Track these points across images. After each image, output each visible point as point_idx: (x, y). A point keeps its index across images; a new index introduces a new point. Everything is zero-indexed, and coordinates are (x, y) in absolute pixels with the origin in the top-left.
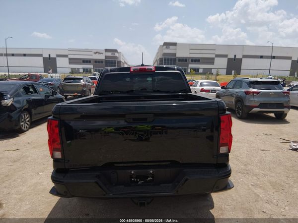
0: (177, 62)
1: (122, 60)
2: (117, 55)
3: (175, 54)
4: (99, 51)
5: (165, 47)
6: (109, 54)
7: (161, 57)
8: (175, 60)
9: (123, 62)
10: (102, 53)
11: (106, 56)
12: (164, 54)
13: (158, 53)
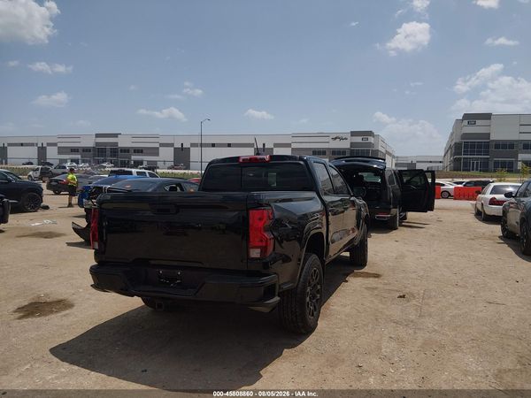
0: (492, 149)
1: (380, 149)
2: (371, 140)
3: (488, 135)
4: (340, 136)
5: (466, 122)
6: (358, 139)
7: (458, 141)
8: (487, 145)
9: (383, 151)
10: (346, 139)
11: (351, 143)
12: (465, 136)
13: (452, 134)
